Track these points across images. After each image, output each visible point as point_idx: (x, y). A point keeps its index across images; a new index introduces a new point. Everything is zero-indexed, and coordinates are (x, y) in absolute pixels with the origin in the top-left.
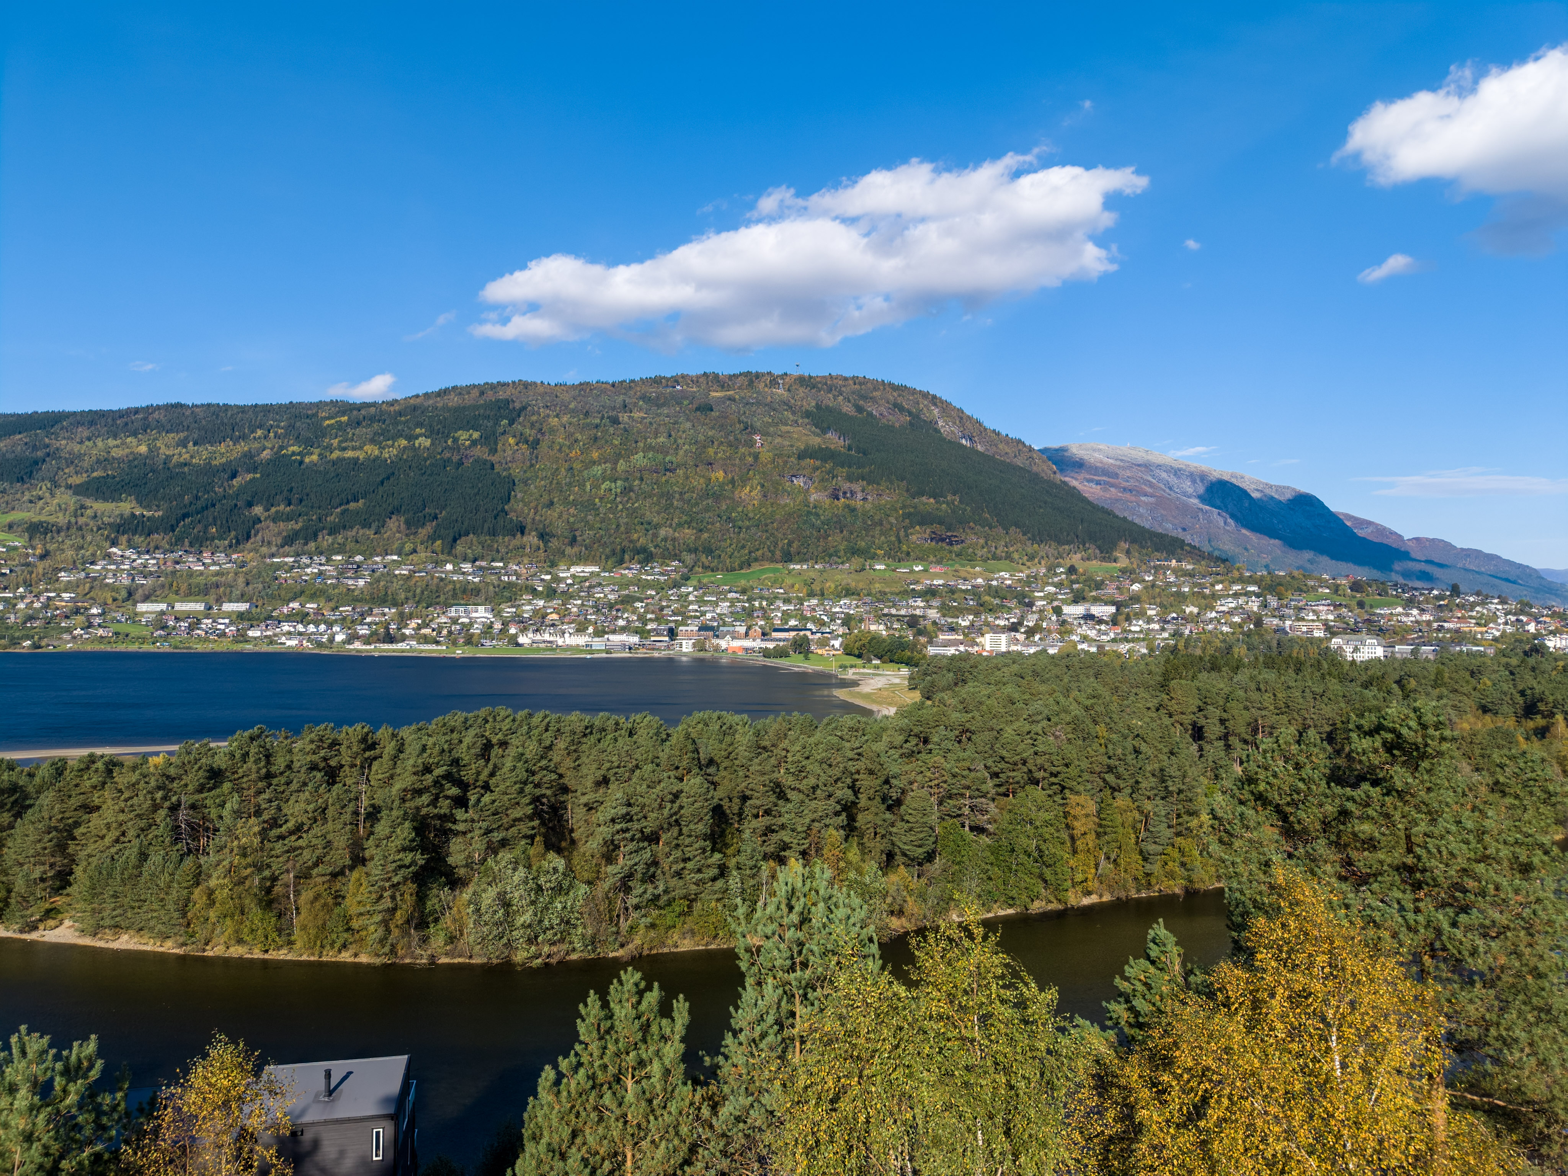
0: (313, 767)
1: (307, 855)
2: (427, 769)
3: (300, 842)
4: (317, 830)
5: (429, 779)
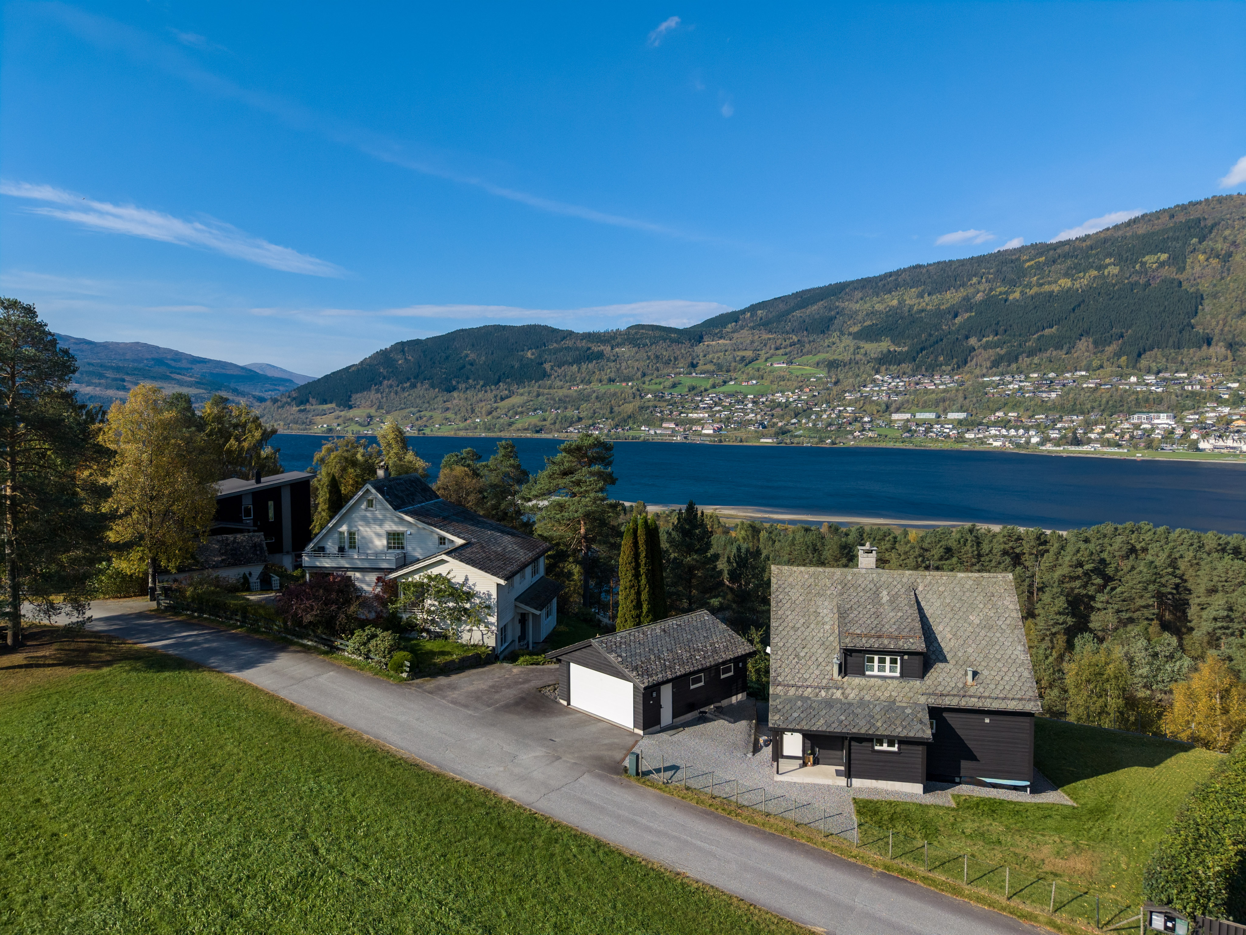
0: (1005, 553)
2: (1080, 565)
5: (1080, 571)
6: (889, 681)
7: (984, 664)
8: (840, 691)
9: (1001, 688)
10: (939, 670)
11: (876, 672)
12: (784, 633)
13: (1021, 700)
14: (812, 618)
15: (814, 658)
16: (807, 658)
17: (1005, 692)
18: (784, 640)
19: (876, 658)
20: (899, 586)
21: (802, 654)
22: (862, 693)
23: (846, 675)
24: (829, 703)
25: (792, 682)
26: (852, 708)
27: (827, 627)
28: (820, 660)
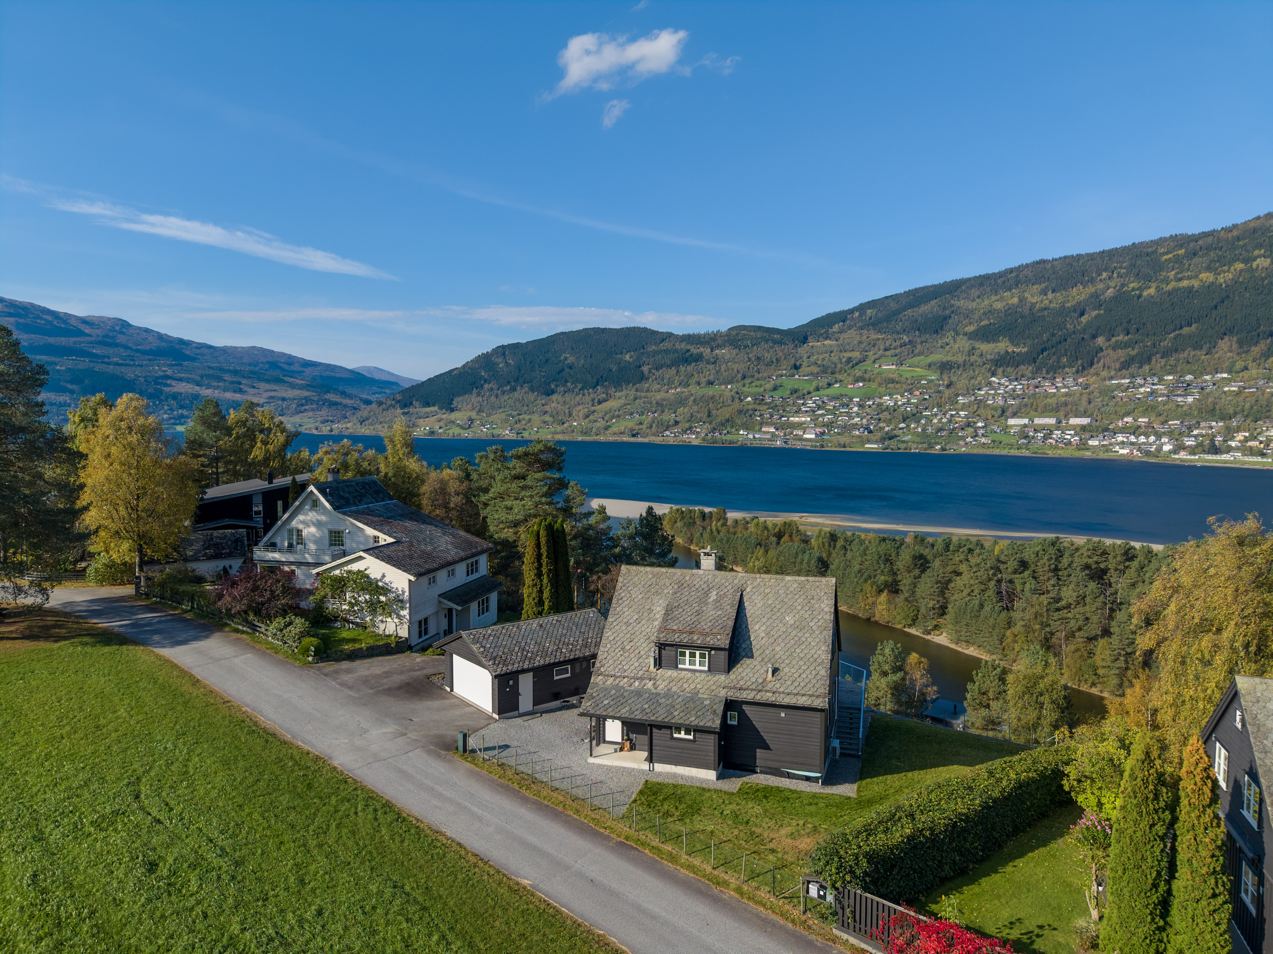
1: (1073, 622)
3: (1069, 615)
4: (1080, 609)
6: (697, 674)
7: (787, 661)
8: (652, 682)
9: (796, 684)
10: (744, 666)
11: (687, 666)
12: (617, 628)
13: (811, 696)
14: (645, 614)
15: (637, 651)
16: (631, 651)
17: (798, 689)
18: (615, 635)
19: (687, 652)
20: (730, 587)
21: (628, 647)
22: (671, 685)
23: (660, 666)
24: (638, 693)
25: (613, 673)
26: (658, 698)
27: (656, 623)
28: (642, 653)
